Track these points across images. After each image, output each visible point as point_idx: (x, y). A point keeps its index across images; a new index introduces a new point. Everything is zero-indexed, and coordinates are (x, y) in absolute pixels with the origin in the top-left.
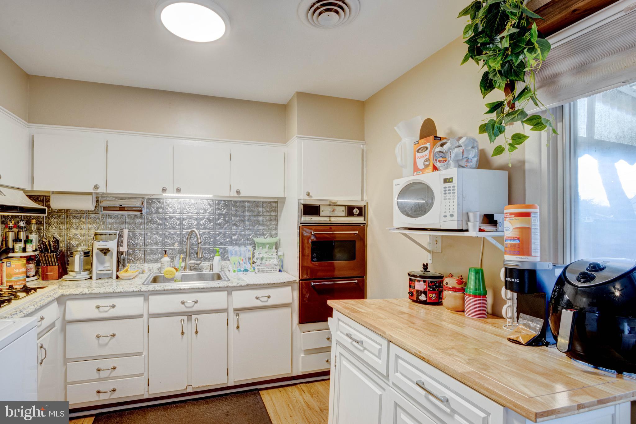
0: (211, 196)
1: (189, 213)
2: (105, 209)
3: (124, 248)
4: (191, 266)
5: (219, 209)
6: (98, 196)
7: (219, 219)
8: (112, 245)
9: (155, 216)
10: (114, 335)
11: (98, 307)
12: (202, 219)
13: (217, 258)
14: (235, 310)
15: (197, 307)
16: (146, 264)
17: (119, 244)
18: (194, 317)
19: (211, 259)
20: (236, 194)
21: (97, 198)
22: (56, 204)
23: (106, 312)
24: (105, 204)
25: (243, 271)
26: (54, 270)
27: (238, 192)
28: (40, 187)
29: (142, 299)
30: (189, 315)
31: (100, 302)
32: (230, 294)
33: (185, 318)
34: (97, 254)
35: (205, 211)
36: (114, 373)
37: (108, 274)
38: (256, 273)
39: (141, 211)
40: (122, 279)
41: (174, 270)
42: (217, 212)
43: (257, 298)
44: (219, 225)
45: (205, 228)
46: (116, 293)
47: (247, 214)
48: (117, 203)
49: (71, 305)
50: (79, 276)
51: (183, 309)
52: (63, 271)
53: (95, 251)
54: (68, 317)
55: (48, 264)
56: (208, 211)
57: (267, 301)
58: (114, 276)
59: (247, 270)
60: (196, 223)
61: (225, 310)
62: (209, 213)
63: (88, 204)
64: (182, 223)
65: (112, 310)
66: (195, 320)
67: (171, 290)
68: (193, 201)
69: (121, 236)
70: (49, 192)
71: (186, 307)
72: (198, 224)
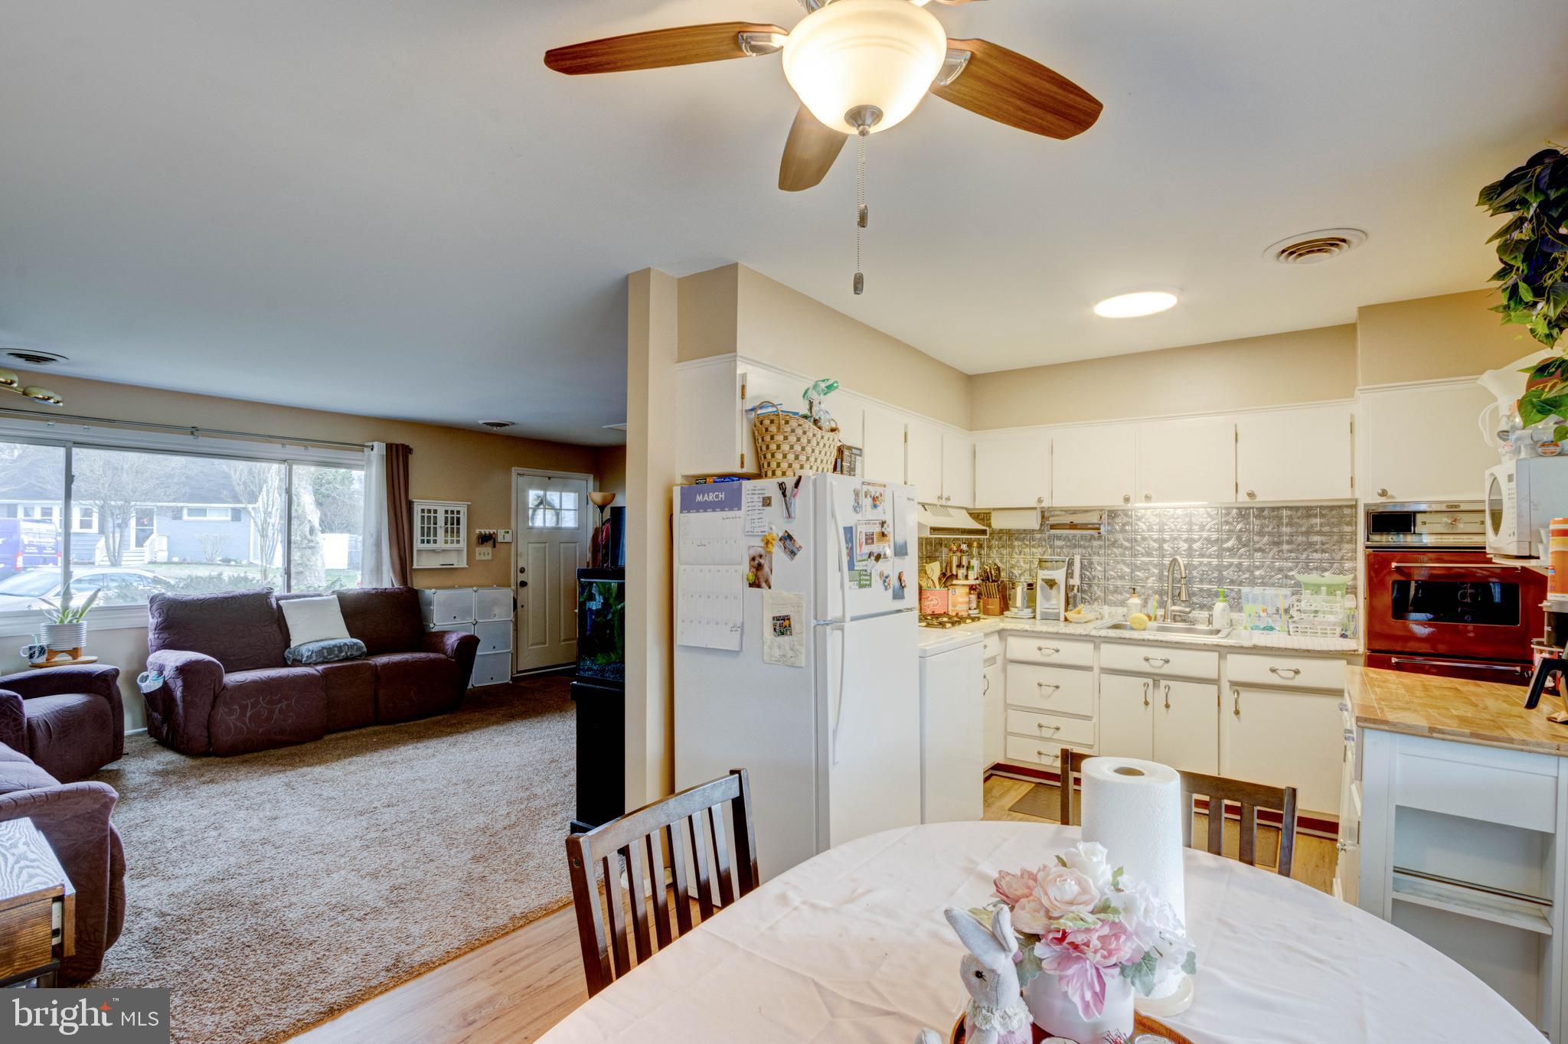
0: (1206, 503)
1: (1172, 531)
2: (1053, 527)
3: (1075, 581)
4: (1175, 615)
5: (1227, 523)
6: (1043, 510)
7: (1228, 540)
8: (1059, 575)
9: (1120, 536)
10: (1057, 687)
11: (1040, 649)
12: (1195, 541)
13: (1220, 606)
14: (1233, 684)
15: (1167, 669)
16: (1106, 607)
17: (1069, 575)
18: (1163, 683)
19: (1210, 608)
20: (1247, 499)
21: (1043, 512)
22: (998, 522)
23: (1049, 655)
24: (1053, 521)
25: (1264, 629)
26: (995, 604)
27: (1251, 495)
28: (982, 504)
29: (1091, 646)
30: (1156, 678)
31: (1043, 643)
32: (1222, 657)
33: (1150, 681)
34: (1042, 587)
35: (1202, 528)
36: (1057, 736)
37: (1053, 613)
38: (1289, 634)
39: (1099, 529)
40: (1071, 622)
41: (1146, 618)
42: (1224, 528)
43: (1273, 671)
44: (1229, 550)
45: (1202, 556)
46: (1060, 634)
47: (1285, 530)
48: (1067, 519)
49: (1013, 642)
50: (1021, 614)
51: (1145, 667)
52: (1005, 605)
53: (1039, 583)
54: (1010, 656)
55: (989, 595)
56: (1207, 527)
57: (1293, 678)
58: (1062, 618)
59: (1272, 629)
60: (1185, 546)
61: (1215, 682)
62: (1209, 531)
63: (1032, 522)
64: (1163, 547)
65: (1056, 654)
66: (1165, 687)
67: (1130, 639)
68: (1179, 512)
69: (1071, 564)
70: (990, 509)
71: (1151, 666)
72: (1190, 548)
